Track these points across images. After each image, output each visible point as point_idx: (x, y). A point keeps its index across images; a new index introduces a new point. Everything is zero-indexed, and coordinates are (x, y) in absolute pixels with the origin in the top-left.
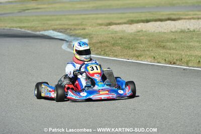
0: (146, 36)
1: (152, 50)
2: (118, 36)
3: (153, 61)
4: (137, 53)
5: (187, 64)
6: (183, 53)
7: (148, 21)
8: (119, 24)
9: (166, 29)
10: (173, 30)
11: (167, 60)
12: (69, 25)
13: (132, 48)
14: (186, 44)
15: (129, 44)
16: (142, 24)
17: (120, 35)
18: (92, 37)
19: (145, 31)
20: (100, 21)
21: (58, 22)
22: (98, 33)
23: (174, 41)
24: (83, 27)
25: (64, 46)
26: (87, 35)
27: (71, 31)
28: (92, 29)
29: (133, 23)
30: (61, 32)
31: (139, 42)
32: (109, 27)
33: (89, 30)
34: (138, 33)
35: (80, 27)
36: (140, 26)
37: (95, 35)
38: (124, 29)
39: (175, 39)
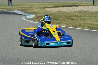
0: (63, 14)
1: (66, 21)
2: (49, 13)
3: (67, 26)
4: (59, 22)
5: (83, 27)
6: (81, 22)
7: (63, 6)
8: (49, 8)
9: (72, 11)
10: (76, 11)
11: (73, 25)
12: (25, 8)
13: (57, 20)
14: (82, 18)
15: (55, 17)
16: (61, 8)
17: (51, 13)
18: (37, 14)
19: (62, 11)
20: (40, 6)
21: (20, 6)
22: (39, 12)
23: (77, 16)
24: (32, 9)
25: (23, 18)
26: (34, 13)
27: (26, 11)
28: (37, 10)
29: (57, 7)
30: (21, 11)
31: (60, 16)
32: (45, 9)
33: (35, 10)
34: (59, 12)
35: (30, 9)
36: (60, 9)
37: (38, 13)
38: (52, 10)
39: (77, 15)
